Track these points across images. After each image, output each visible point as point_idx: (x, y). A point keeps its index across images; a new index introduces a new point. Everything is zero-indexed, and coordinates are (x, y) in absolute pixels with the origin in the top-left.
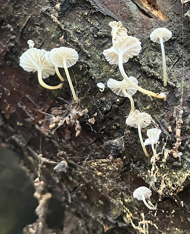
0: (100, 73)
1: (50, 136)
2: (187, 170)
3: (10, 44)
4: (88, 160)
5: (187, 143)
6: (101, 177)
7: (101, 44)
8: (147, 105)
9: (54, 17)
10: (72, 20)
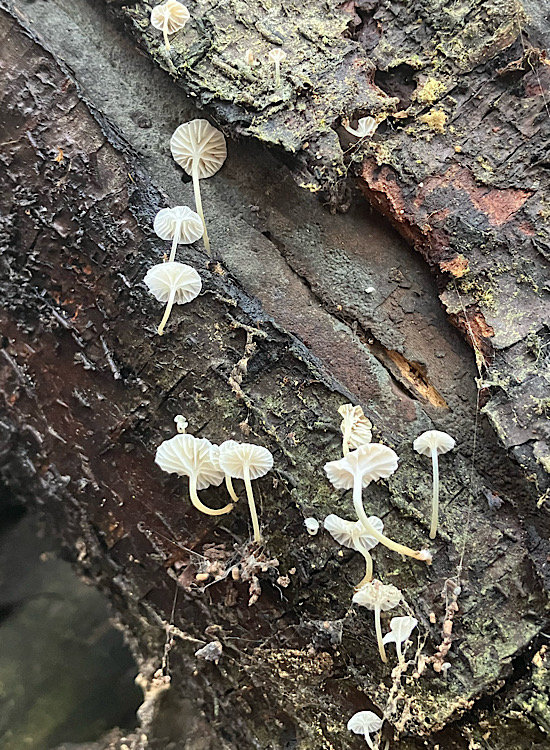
0: (311, 498)
1: (194, 594)
2: (457, 697)
3: (137, 414)
4: (264, 647)
5: (461, 647)
6: (285, 681)
7: (318, 444)
8: (395, 569)
9: (235, 383)
10: (266, 391)
